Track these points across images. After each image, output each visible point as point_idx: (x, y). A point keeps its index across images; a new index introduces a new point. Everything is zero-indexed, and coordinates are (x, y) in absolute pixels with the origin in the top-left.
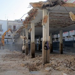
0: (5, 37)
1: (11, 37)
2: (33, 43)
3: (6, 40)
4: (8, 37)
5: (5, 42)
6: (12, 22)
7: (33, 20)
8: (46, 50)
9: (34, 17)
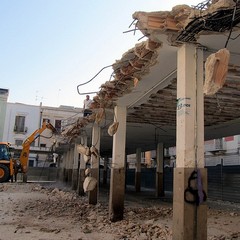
0: (31, 148)
1: (48, 150)
2: (120, 170)
3: (35, 155)
4: (38, 149)
5: (31, 162)
6: (51, 112)
7: (126, 96)
8: (191, 208)
9: (136, 80)
